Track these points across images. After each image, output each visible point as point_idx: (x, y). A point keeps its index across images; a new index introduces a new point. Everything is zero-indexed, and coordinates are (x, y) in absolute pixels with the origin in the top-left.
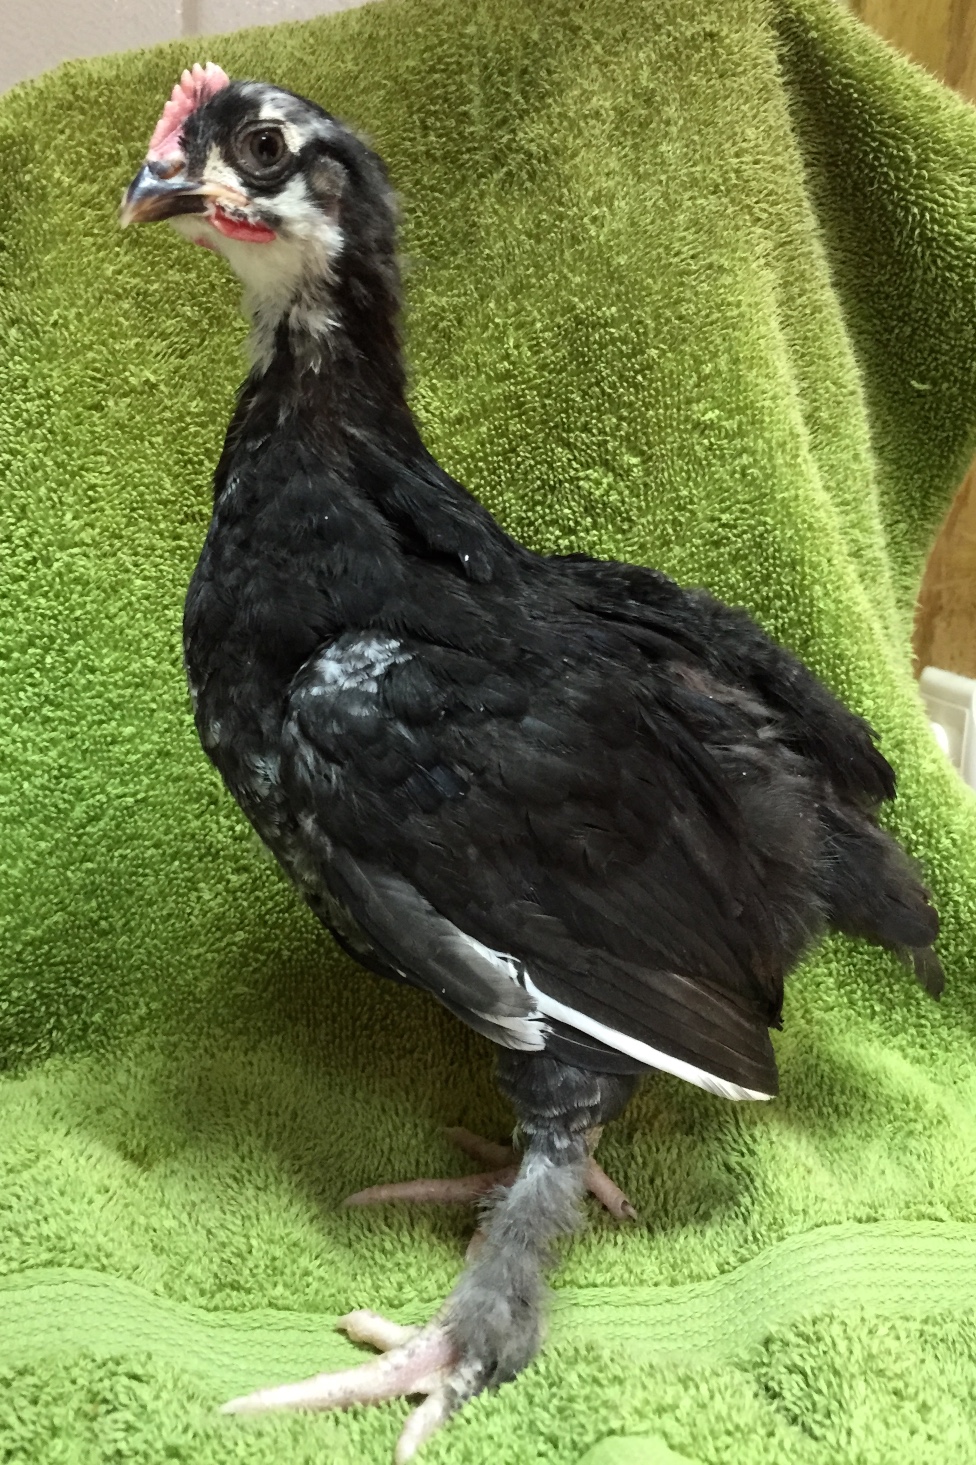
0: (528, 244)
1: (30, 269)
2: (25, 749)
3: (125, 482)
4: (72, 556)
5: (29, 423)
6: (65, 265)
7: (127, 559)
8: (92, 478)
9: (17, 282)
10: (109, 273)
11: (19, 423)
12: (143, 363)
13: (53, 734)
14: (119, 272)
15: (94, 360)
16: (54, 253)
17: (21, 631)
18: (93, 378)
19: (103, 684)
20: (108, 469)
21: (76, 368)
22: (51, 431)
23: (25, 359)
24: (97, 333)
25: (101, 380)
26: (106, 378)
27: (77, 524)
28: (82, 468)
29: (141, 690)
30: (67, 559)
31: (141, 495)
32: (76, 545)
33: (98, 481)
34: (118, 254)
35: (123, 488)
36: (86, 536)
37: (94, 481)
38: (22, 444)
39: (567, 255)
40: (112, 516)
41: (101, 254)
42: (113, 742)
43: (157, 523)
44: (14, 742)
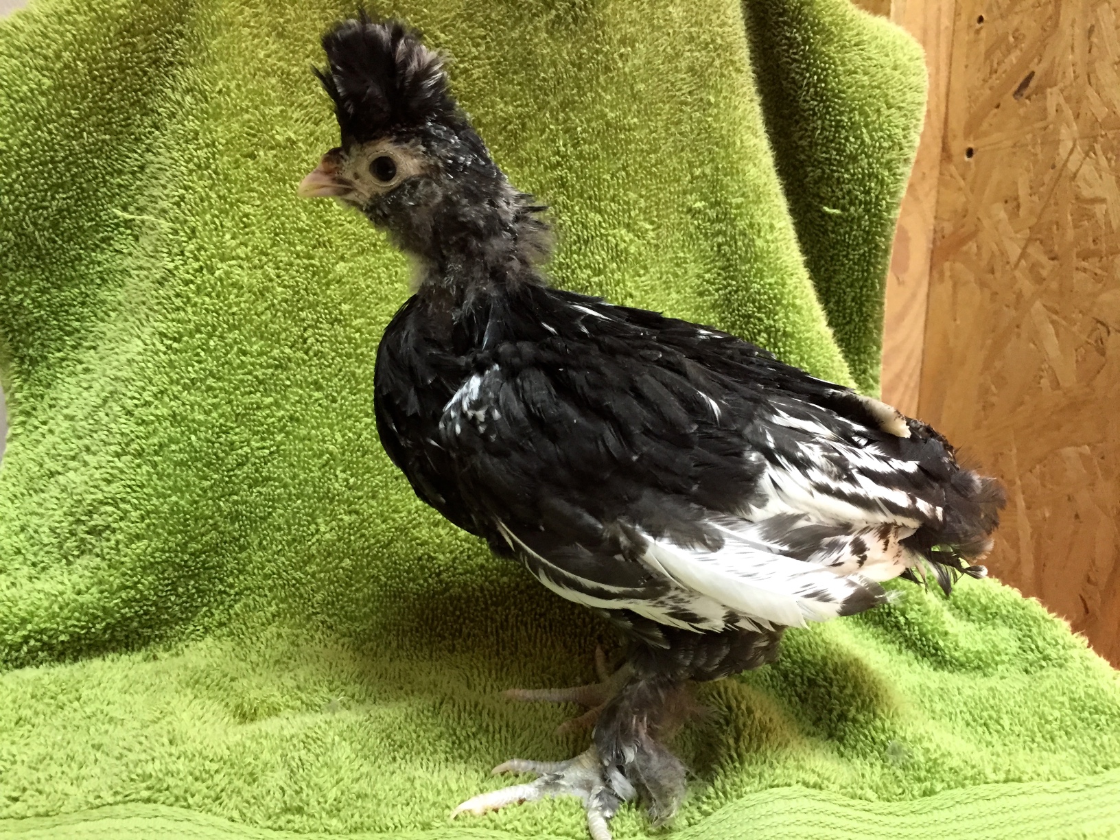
0: (573, 71)
1: (201, 51)
2: (193, 410)
3: (270, 214)
4: (230, 266)
5: (199, 166)
6: (228, 48)
7: (272, 273)
8: (247, 209)
9: (192, 61)
10: (261, 55)
11: (191, 166)
12: (286, 125)
13: (215, 400)
14: (269, 56)
15: (249, 121)
16: (220, 38)
17: (190, 321)
18: (248, 134)
19: (252, 364)
20: (258, 203)
21: (236, 126)
22: (216, 172)
23: (197, 118)
24: (252, 100)
25: (254, 136)
26: (257, 135)
27: (234, 243)
28: (238, 200)
29: (280, 371)
30: (226, 268)
31: (283, 224)
32: (233, 258)
33: (251, 211)
34: (267, 43)
35: (269, 218)
36: (241, 252)
37: (247, 211)
38: (193, 182)
39: (602, 79)
40: (260, 238)
41: (256, 41)
42: (259, 408)
43: (294, 245)
44: (184, 404)
